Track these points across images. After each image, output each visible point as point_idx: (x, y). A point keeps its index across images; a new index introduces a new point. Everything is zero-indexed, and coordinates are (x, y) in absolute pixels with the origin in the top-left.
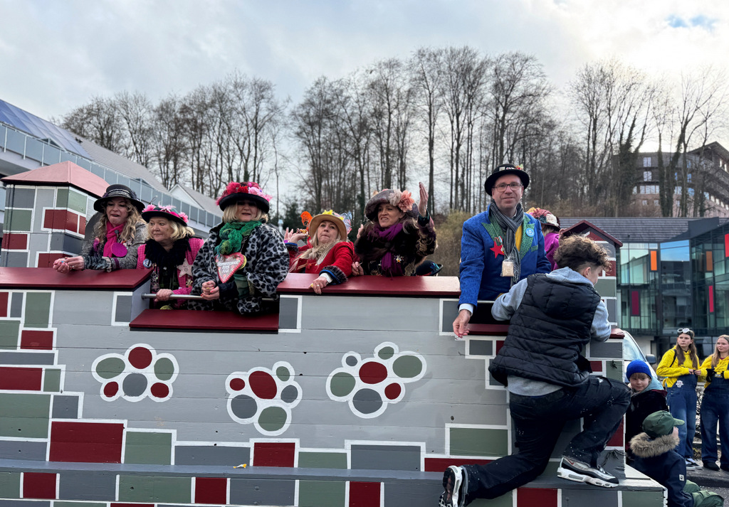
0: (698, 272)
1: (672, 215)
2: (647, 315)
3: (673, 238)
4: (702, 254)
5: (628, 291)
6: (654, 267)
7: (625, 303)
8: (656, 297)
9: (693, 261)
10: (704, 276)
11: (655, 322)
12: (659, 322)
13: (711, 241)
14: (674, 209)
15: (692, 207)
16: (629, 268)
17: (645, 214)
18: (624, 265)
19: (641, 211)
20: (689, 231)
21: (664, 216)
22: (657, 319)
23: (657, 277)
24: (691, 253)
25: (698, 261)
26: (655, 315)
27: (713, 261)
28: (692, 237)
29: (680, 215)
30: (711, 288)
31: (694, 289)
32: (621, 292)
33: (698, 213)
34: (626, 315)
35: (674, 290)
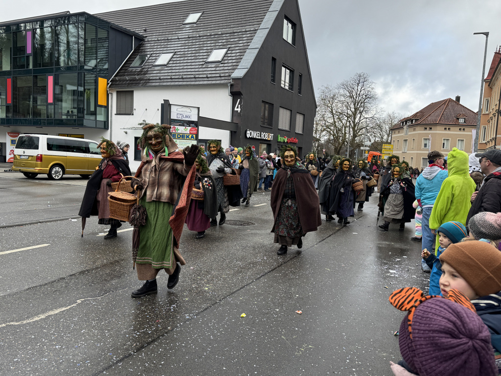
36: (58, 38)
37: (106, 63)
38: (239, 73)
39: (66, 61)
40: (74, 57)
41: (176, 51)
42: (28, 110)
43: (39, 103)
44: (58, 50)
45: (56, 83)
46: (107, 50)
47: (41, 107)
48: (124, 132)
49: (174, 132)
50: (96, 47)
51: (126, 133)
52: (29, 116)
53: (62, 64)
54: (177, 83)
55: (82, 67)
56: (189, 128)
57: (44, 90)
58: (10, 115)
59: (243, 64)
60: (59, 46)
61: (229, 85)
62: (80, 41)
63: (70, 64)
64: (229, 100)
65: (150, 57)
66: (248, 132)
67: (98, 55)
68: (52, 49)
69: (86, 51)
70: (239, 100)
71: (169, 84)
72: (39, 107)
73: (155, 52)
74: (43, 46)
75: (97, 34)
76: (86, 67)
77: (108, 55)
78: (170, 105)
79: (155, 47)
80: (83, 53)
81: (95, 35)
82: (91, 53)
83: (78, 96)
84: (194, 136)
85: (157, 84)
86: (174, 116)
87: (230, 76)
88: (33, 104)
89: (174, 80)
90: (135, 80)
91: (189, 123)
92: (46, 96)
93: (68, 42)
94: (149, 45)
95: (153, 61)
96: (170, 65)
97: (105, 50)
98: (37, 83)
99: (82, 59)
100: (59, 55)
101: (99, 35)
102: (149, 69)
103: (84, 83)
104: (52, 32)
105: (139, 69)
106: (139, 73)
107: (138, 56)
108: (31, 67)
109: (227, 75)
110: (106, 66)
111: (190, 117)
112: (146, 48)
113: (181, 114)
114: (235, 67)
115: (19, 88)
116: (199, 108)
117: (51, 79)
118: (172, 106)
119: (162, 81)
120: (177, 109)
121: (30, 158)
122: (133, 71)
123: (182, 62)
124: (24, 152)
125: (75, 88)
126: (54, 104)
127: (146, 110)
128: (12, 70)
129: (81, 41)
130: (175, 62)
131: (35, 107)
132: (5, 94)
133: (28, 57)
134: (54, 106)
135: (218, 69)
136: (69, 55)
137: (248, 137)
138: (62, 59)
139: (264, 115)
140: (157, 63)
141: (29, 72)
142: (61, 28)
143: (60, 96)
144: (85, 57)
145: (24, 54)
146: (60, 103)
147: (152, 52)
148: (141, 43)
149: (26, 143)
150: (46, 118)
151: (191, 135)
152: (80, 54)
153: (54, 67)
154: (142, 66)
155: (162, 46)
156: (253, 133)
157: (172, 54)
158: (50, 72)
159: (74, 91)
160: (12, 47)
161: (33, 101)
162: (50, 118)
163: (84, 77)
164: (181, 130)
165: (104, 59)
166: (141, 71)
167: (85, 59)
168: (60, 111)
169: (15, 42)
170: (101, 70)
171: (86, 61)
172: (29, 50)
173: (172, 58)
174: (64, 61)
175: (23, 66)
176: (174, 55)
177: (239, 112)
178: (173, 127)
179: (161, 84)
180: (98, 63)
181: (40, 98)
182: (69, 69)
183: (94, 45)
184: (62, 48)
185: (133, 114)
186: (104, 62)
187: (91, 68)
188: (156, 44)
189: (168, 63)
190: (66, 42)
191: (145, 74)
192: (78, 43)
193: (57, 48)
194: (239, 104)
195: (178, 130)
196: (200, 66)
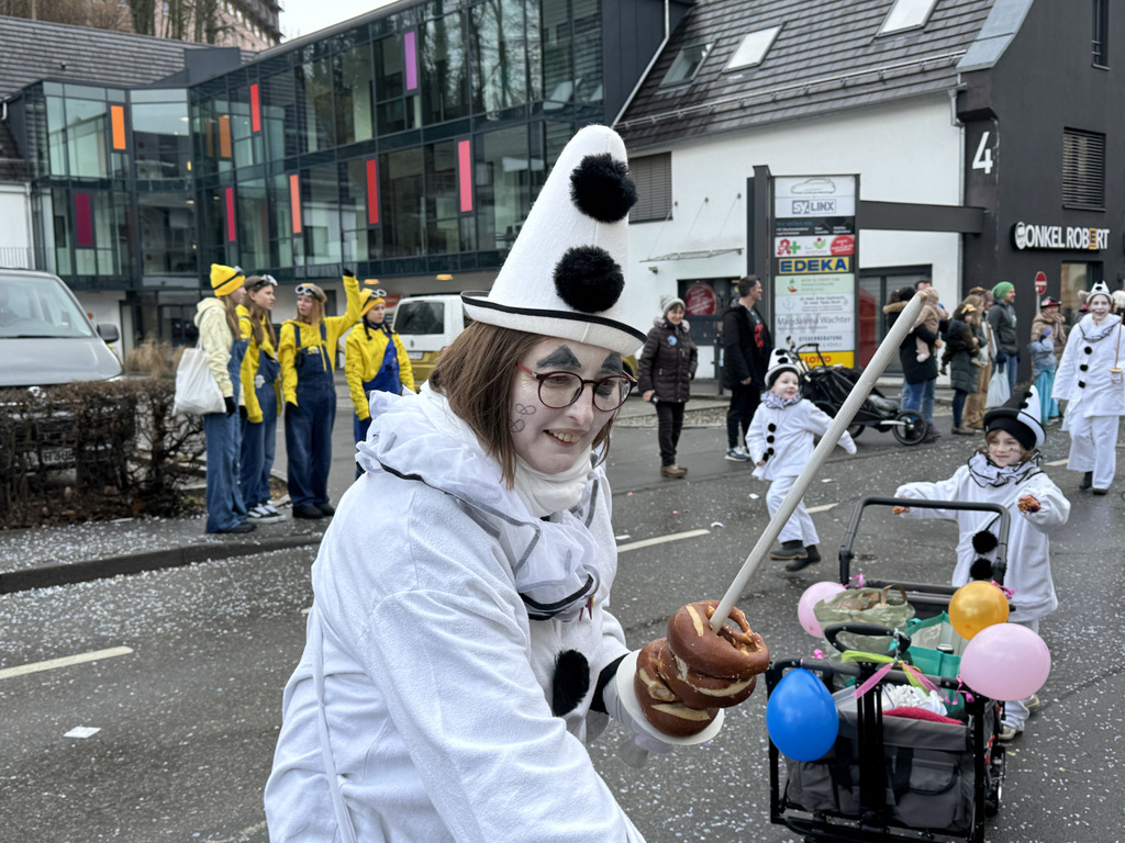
0: (206, 157)
1: (153, 34)
2: (109, 245)
3: (157, 81)
4: (211, 121)
5: (68, 192)
6: (120, 142)
7: (62, 218)
8: (125, 207)
9: (195, 136)
10: (215, 168)
11: (127, 262)
12: (134, 260)
13: (227, 95)
14: (158, 19)
15: (193, 19)
16: (65, 142)
17: (97, 20)
18: (56, 133)
19: (89, 14)
20: (187, 70)
21: (138, 32)
22: (131, 255)
23: (127, 164)
24: (192, 118)
25: (204, 136)
26: (125, 246)
27: (232, 137)
28: (191, 84)
29: (170, 35)
30: (229, 193)
31: (199, 194)
32: (52, 195)
33: (204, 35)
34: (64, 246)
35: (164, 195)
36: (478, 37)
37: (596, 87)
38: (984, 52)
39: (500, 96)
40: (517, 82)
41: (786, 18)
42: (417, 235)
43: (440, 213)
44: (479, 70)
45: (477, 159)
46: (599, 48)
47: (446, 226)
48: (650, 269)
49: (785, 254)
50: (571, 47)
51: (655, 271)
52: (421, 250)
53: (490, 106)
54: (790, 113)
55: (538, 106)
56: (830, 239)
57: (450, 180)
58: (378, 252)
59: (997, 24)
60: (479, 58)
61: (952, 93)
62: (530, 36)
63: (509, 100)
64: (955, 139)
65: (714, 48)
66: (1021, 231)
67: (577, 67)
68: (466, 69)
69: (546, 62)
70: (986, 135)
71: (767, 117)
72: (441, 225)
73: (726, 34)
74: (442, 64)
75: (570, 11)
76: (547, 106)
77: (601, 64)
78: (772, 179)
79: (727, 18)
80: (539, 66)
81: (566, 15)
82: (558, 66)
83: (532, 184)
84: (846, 260)
85: (735, 123)
86: (783, 210)
87: (953, 65)
88: (428, 218)
89: (782, 105)
90: (673, 121)
91: (829, 224)
92: (454, 194)
93: (502, 45)
94: (709, 15)
95: (723, 58)
96: (770, 64)
97: (594, 50)
98: (433, 163)
99: (537, 85)
100: (482, 83)
101: (576, 12)
102: (713, 85)
103: (545, 148)
104: (462, 25)
105: (684, 89)
106: (685, 101)
107: (681, 54)
108: (418, 124)
109: (944, 63)
110: (598, 95)
111: (830, 207)
112: (702, 24)
113: (803, 202)
114: (968, 37)
115: (393, 181)
116: (857, 177)
117: (464, 149)
118: (777, 181)
119: (749, 112)
120: (793, 187)
121: (427, 358)
122: (670, 96)
123: (803, 47)
124: (412, 344)
125: (522, 165)
126: (475, 213)
127: (707, 200)
128: (376, 138)
129: (534, 35)
130: (783, 52)
131: (432, 224)
132: (363, 200)
133: (410, 100)
134: (477, 220)
135: (914, 50)
136: (505, 78)
137: (1021, 246)
138: (489, 90)
139: (1075, 172)
140: (734, 63)
141: (415, 136)
142: (484, 10)
143: (488, 190)
144: (544, 79)
145: (401, 93)
146: (488, 208)
147: (718, 36)
148: (687, 14)
149: (417, 319)
150: (458, 251)
151: (835, 260)
152: (532, 70)
153: (470, 116)
154: (692, 78)
155: (747, 13)
156: (1036, 231)
157: (775, 30)
158: (462, 129)
159: (521, 172)
160: (373, 78)
161: (428, 211)
162: (467, 251)
163: (545, 133)
164: (807, 246)
165: (593, 77)
166: (690, 94)
167: (544, 85)
168: (489, 229)
169: (380, 66)
170: (585, 107)
171: (547, 87)
172: (412, 81)
173: (776, 40)
174: (495, 95)
175: (399, 125)
176: (781, 31)
177: (988, 171)
178: (782, 242)
179: (746, 121)
180: (576, 89)
181: (442, 203)
182: (507, 115)
183: (565, 41)
184: (489, 62)
185: (671, 218)
186: (592, 84)
187: (561, 106)
188: (728, 10)
189: (764, 59)
190: (496, 44)
191: (700, 101)
192: (524, 42)
193: (475, 64)
194: (986, 148)
195: (796, 247)
196: (860, 52)
